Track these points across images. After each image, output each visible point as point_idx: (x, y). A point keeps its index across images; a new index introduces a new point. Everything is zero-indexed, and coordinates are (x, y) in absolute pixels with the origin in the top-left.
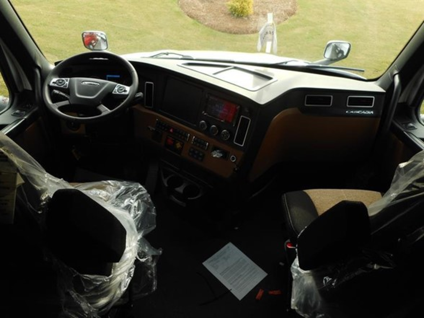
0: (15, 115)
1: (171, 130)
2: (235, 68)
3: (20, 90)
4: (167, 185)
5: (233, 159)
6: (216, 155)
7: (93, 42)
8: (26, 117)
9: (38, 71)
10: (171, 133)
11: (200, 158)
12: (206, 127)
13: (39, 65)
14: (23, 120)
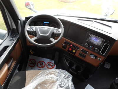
0: (11, 40)
1: (71, 45)
2: (95, 22)
3: (12, 29)
4: (68, 66)
5: (99, 59)
6: (92, 57)
7: (28, 5)
8: (15, 41)
9: (19, 21)
10: (71, 46)
11: (84, 57)
12: (88, 46)
13: (20, 19)
14: (14, 43)
